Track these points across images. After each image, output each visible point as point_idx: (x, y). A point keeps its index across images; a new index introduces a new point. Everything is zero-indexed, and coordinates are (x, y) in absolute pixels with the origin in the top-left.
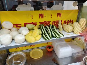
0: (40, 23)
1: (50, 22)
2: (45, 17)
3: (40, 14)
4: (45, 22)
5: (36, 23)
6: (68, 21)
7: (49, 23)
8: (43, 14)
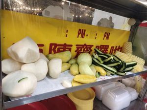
0: (77, 45)
1: (93, 46)
2: (87, 35)
3: (80, 30)
4: (85, 45)
5: (71, 46)
6: (116, 47)
7: (90, 48)
8: (85, 30)
